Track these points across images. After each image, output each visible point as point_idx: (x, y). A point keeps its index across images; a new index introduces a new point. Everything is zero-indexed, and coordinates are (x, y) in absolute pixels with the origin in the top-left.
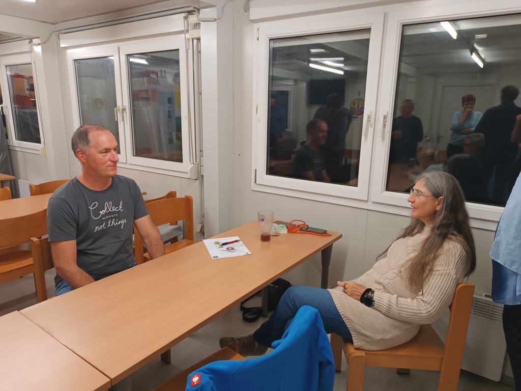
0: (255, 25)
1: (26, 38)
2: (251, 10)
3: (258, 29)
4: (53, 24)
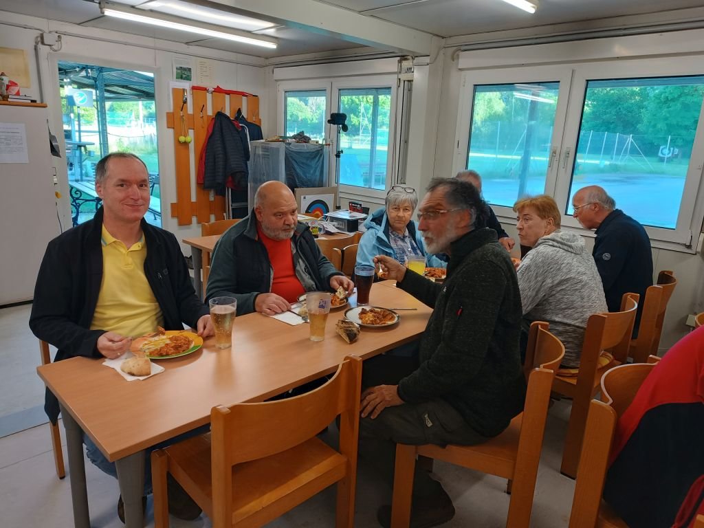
1: (396, 54)
4: (443, 38)
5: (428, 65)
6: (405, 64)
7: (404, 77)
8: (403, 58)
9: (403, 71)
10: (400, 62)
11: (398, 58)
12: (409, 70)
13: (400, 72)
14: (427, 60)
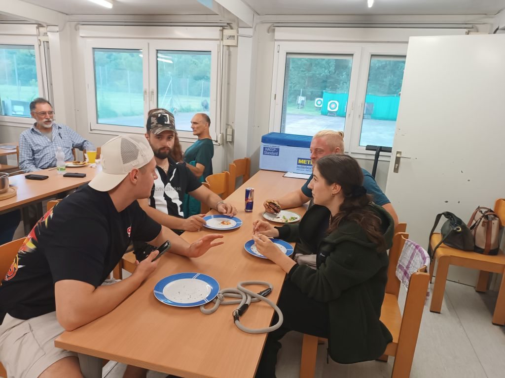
0: (276, 42)
1: (34, 22)
2: (276, 33)
3: (279, 45)
4: (67, 14)
5: (58, 32)
6: (42, 30)
7: (43, 39)
8: (40, 25)
9: (41, 35)
10: (38, 28)
11: (36, 25)
12: (45, 34)
13: (39, 35)
14: (57, 29)
